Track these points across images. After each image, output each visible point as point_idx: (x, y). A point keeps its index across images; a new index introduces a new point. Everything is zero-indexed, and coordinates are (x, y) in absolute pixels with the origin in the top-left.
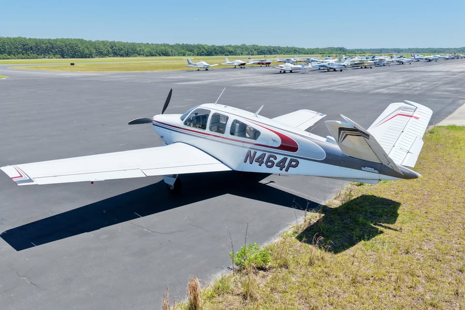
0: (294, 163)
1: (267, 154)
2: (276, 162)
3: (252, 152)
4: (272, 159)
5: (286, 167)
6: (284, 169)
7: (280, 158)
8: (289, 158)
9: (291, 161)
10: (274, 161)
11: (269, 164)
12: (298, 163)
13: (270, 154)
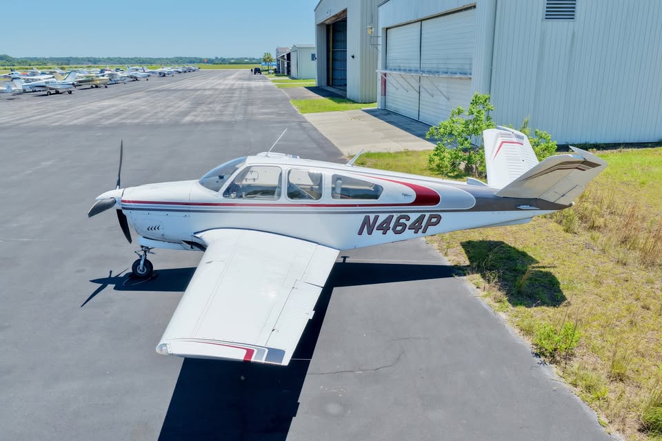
0: (434, 220)
1: (396, 216)
2: (408, 223)
3: (372, 217)
4: (402, 221)
5: (423, 228)
6: (421, 231)
7: (414, 217)
8: (428, 215)
9: (431, 217)
10: (406, 222)
11: (399, 228)
12: (439, 218)
13: (399, 214)
